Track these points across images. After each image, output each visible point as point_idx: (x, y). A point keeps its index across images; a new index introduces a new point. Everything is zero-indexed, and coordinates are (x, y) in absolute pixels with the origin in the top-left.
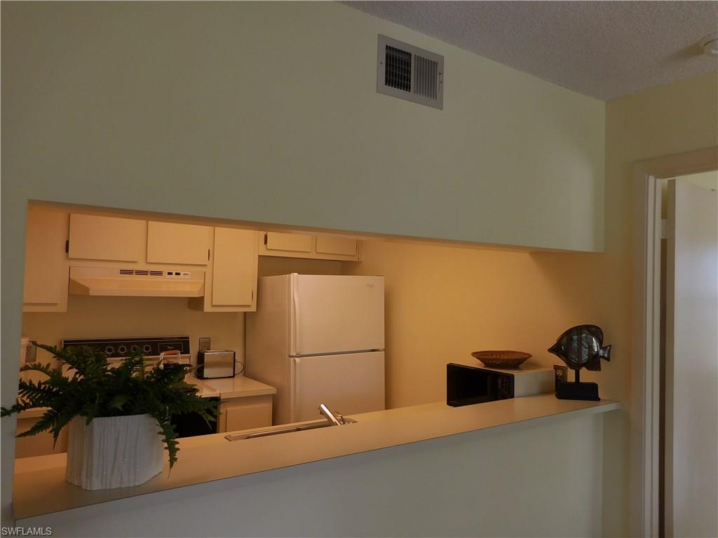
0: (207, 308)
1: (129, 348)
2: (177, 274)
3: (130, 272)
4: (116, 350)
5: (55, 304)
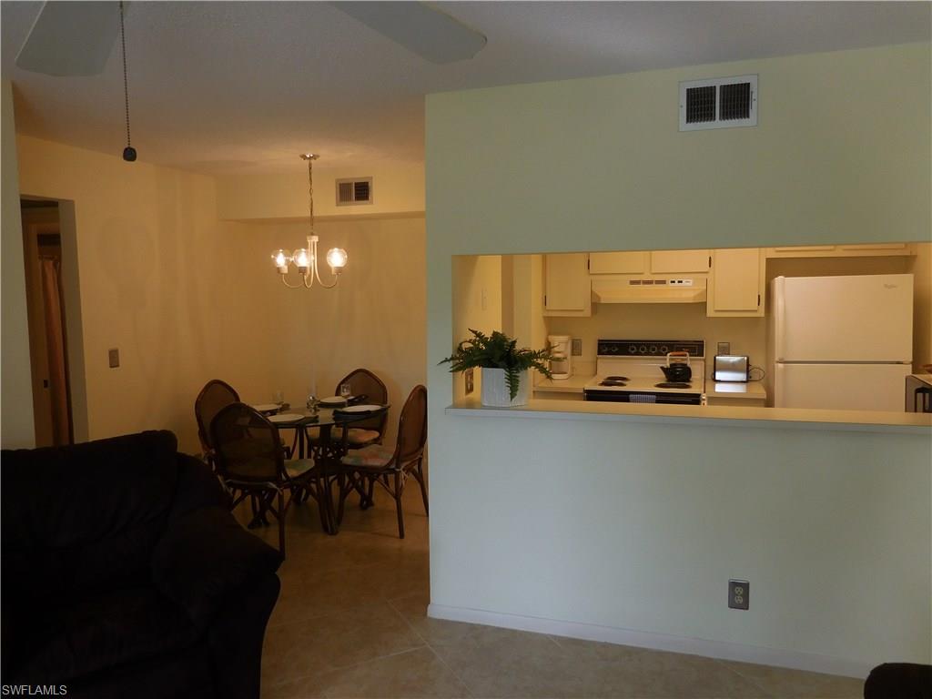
0: (710, 313)
1: (648, 348)
2: (679, 282)
3: (637, 282)
4: (638, 349)
5: (582, 311)
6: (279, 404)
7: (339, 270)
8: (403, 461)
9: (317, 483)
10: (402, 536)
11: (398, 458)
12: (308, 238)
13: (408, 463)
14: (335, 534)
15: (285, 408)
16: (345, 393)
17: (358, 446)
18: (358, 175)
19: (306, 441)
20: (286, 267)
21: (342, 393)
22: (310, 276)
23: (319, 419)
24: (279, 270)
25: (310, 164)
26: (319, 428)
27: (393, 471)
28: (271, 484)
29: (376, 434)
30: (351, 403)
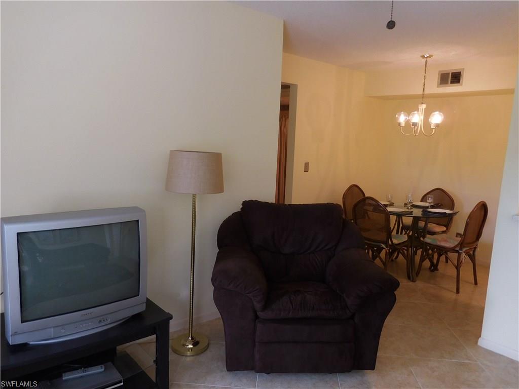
6: (389, 201)
7: (437, 126)
8: (464, 247)
9: (407, 251)
10: (458, 292)
11: (461, 245)
12: (419, 105)
13: (468, 248)
14: (415, 282)
15: (392, 205)
16: (430, 200)
17: (433, 233)
18: (454, 68)
19: (401, 225)
20: (404, 123)
21: (428, 201)
22: (418, 128)
23: (413, 213)
24: (399, 124)
25: (426, 60)
26: (412, 218)
27: (457, 252)
28: (382, 245)
29: (445, 229)
30: (432, 207)
